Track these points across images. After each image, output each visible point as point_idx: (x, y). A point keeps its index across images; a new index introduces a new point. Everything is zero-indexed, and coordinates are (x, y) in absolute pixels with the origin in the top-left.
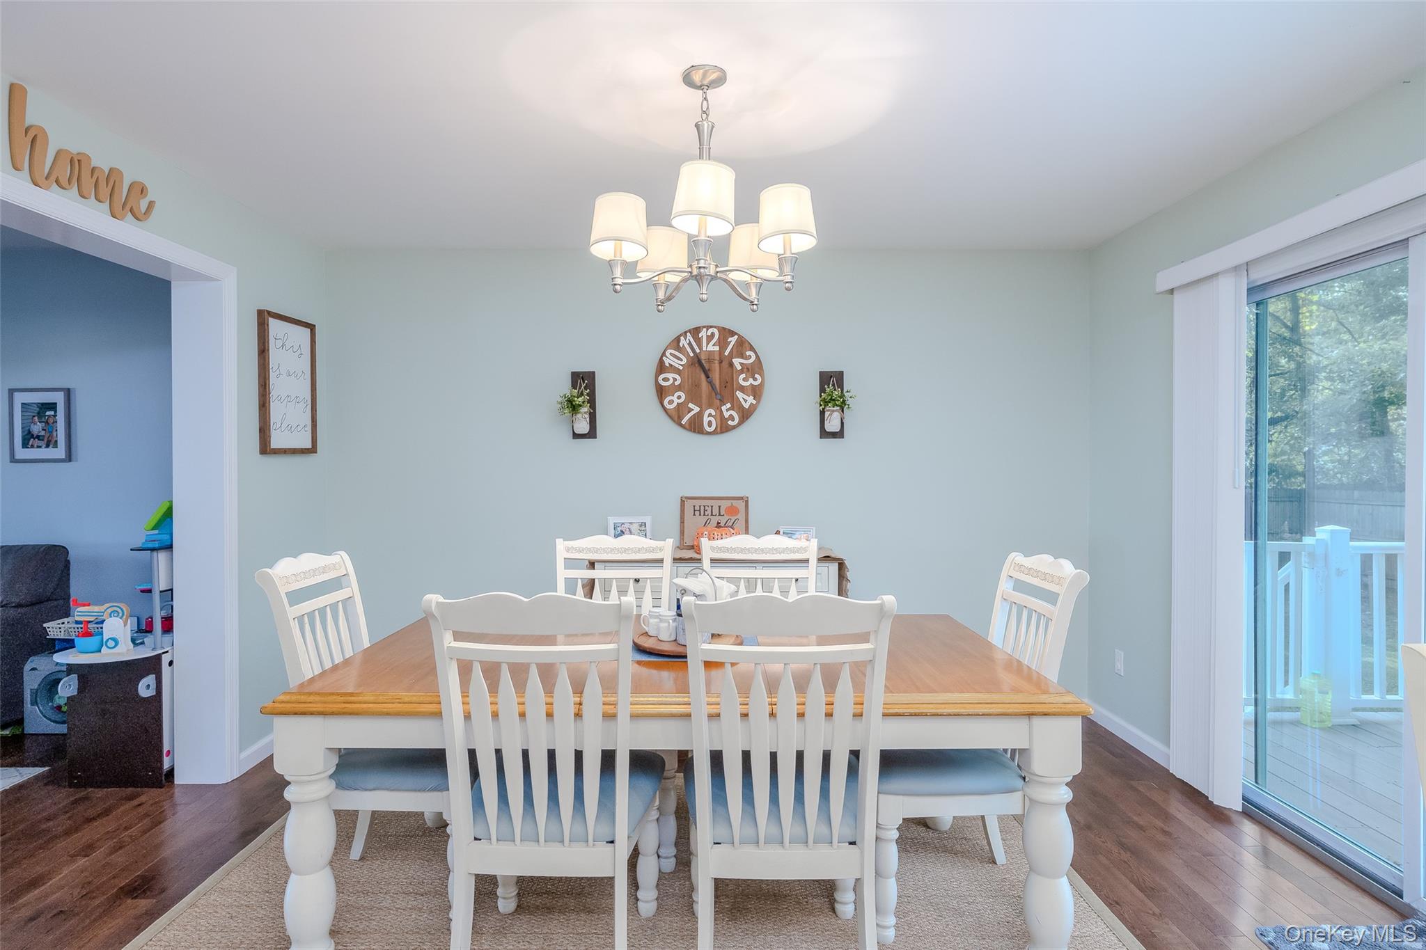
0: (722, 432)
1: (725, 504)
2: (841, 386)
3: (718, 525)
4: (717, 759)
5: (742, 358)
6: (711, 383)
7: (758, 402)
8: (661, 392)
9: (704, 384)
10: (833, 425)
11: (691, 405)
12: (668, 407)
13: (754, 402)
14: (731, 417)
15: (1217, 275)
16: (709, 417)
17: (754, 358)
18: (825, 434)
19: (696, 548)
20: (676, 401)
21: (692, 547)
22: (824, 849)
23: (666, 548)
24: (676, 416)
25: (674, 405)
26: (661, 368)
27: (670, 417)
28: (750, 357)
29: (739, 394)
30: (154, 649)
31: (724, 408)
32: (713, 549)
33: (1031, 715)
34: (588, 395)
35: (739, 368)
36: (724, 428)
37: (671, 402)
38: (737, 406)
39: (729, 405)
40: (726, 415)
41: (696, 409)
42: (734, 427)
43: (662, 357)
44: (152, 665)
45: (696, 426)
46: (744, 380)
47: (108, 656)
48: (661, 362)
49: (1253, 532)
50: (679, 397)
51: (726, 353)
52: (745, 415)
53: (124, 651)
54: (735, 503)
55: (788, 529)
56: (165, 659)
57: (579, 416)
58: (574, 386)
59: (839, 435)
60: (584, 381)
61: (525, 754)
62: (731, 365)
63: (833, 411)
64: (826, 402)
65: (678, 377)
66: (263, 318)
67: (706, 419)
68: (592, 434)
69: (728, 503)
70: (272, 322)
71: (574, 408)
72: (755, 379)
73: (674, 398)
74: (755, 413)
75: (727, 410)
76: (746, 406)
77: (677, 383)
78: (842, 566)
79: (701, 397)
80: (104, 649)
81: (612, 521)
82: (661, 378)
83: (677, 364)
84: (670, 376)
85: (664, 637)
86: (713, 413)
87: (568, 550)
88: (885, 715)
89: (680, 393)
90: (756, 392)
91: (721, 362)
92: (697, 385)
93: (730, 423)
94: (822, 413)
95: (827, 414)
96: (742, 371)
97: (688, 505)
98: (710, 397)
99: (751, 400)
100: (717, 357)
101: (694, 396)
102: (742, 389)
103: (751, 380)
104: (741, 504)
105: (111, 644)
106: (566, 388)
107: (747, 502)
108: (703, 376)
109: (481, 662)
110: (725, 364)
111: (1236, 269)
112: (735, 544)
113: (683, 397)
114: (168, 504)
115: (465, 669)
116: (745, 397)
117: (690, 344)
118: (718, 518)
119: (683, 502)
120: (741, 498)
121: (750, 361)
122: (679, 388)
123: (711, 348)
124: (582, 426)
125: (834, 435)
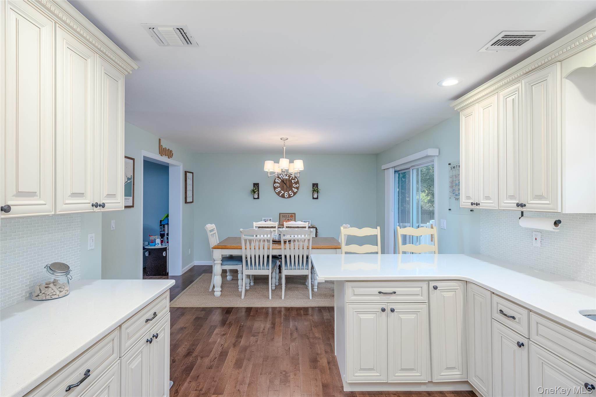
0: (289, 198)
1: (290, 215)
2: (317, 187)
3: (288, 220)
4: (286, 257)
5: (294, 180)
6: (287, 186)
7: (298, 190)
8: (275, 188)
9: (285, 186)
10: (315, 196)
11: (282, 191)
12: (276, 191)
13: (297, 191)
14: (291, 194)
15: (389, 168)
16: (286, 194)
17: (297, 180)
18: (314, 198)
19: (283, 225)
20: (278, 190)
21: (282, 225)
22: (303, 270)
23: (276, 224)
24: (278, 194)
25: (278, 191)
26: (275, 182)
27: (277, 194)
28: (296, 180)
29: (293, 189)
30: (165, 246)
31: (290, 192)
32: (286, 224)
33: (336, 248)
34: (257, 189)
35: (293, 182)
36: (290, 197)
37: (277, 190)
38: (293, 192)
39: (291, 191)
40: (290, 194)
41: (283, 192)
42: (292, 197)
43: (275, 180)
44: (165, 249)
45: (283, 196)
46: (295, 185)
47: (157, 247)
48: (275, 181)
49: (399, 222)
50: (279, 189)
51: (290, 179)
52: (295, 194)
53: (159, 246)
54: (292, 214)
55: (305, 221)
56: (167, 248)
57: (255, 194)
58: (254, 186)
59: (317, 198)
60: (256, 185)
61: (255, 255)
62: (291, 182)
63: (315, 193)
64: (313, 191)
65: (279, 184)
66: (186, 173)
67: (285, 195)
68: (258, 198)
69: (291, 214)
70: (187, 173)
71: (255, 192)
72: (297, 185)
73: (278, 189)
74: (297, 193)
75: (291, 192)
76: (295, 191)
77: (279, 186)
78: (316, 229)
79: (284, 189)
80: (156, 246)
81: (263, 219)
82: (275, 185)
83: (279, 181)
84: (277, 184)
85: (276, 239)
86: (287, 193)
87: (256, 224)
88: (312, 249)
89: (279, 188)
90: (297, 188)
91: (289, 181)
92: (283, 187)
93: (291, 195)
94: (313, 193)
95: (314, 194)
96: (294, 183)
97: (281, 214)
98: (286, 189)
99: (296, 190)
100: (288, 180)
101: (282, 189)
102: (294, 187)
103: (296, 185)
104: (294, 215)
105: (158, 244)
106: (252, 187)
107: (295, 214)
108: (285, 185)
109: (248, 240)
110: (290, 181)
111: (392, 167)
112: (292, 223)
113: (280, 189)
114: (167, 215)
115: (246, 241)
116: (295, 189)
117: (282, 177)
118: (288, 218)
119: (280, 214)
120: (294, 213)
121: (296, 181)
122: (279, 187)
123: (287, 178)
124: (256, 196)
125: (316, 198)
